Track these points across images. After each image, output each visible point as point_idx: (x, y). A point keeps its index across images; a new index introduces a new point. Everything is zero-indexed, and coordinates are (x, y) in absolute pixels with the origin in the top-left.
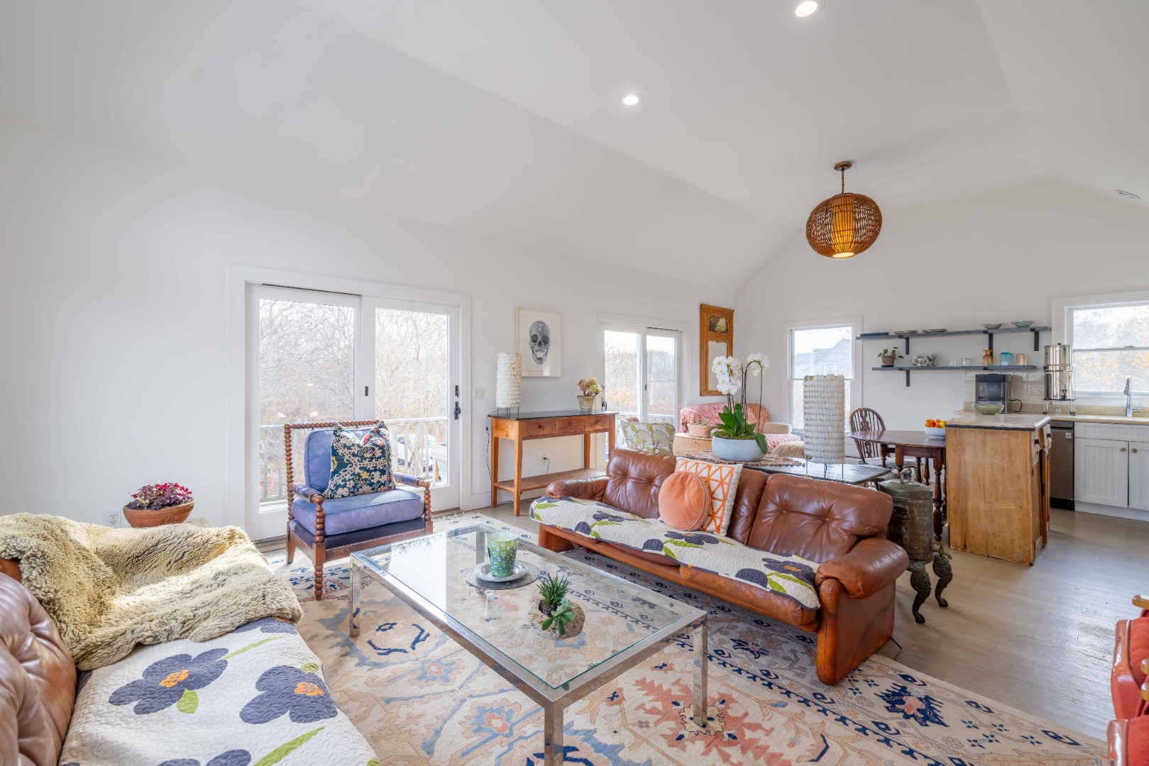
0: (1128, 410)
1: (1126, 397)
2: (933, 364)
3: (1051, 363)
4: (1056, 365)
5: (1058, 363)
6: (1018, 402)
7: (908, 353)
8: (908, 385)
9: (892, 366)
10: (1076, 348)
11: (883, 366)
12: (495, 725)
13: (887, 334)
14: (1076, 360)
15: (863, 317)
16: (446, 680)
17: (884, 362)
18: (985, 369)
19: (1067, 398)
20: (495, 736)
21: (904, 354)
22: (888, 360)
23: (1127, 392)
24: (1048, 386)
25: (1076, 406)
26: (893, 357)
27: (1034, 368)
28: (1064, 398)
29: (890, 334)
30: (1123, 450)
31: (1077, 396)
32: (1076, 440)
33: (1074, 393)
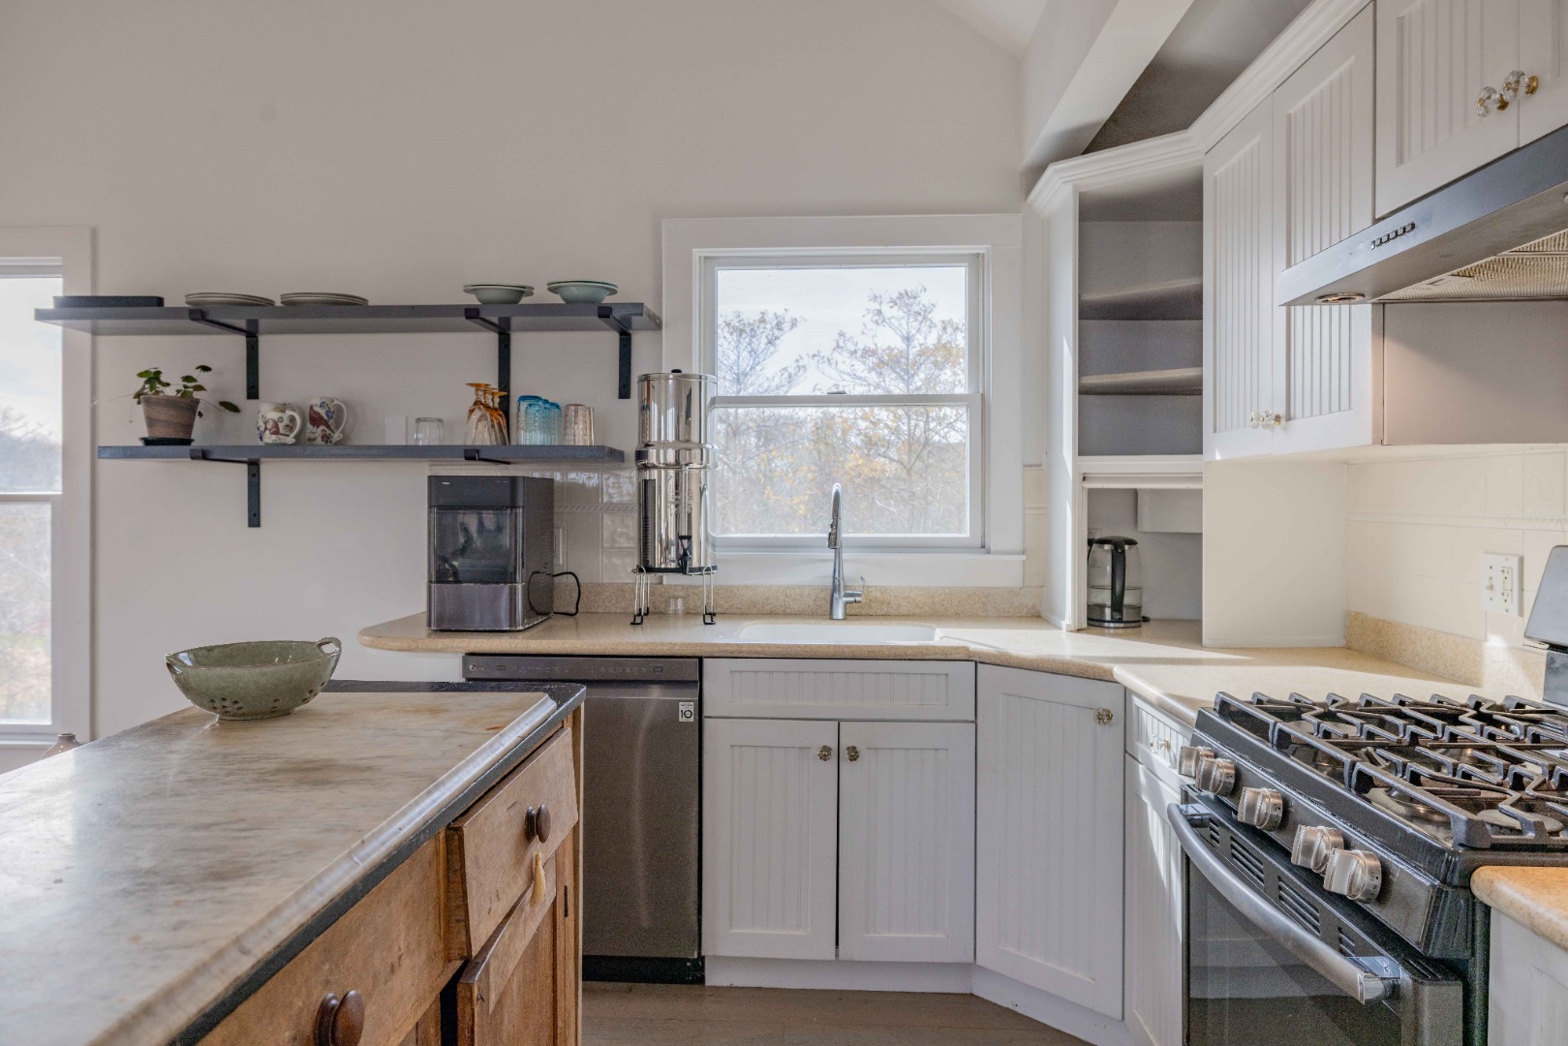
0: (836, 595)
1: (831, 554)
2: (326, 438)
3: (654, 438)
4: (666, 445)
5: (671, 438)
6: (571, 579)
7: (253, 392)
8: (254, 520)
9: (187, 442)
10: (721, 393)
11: (148, 442)
13: (159, 301)
14: (716, 427)
15: (94, 233)
17: (151, 422)
18: (471, 455)
19: (695, 564)
21: (238, 396)
22: (163, 414)
23: (833, 541)
24: (646, 518)
25: (718, 589)
26: (187, 406)
27: (616, 456)
28: (683, 567)
29: (167, 304)
30: (825, 754)
31: (719, 554)
32: (707, 722)
33: (713, 543)
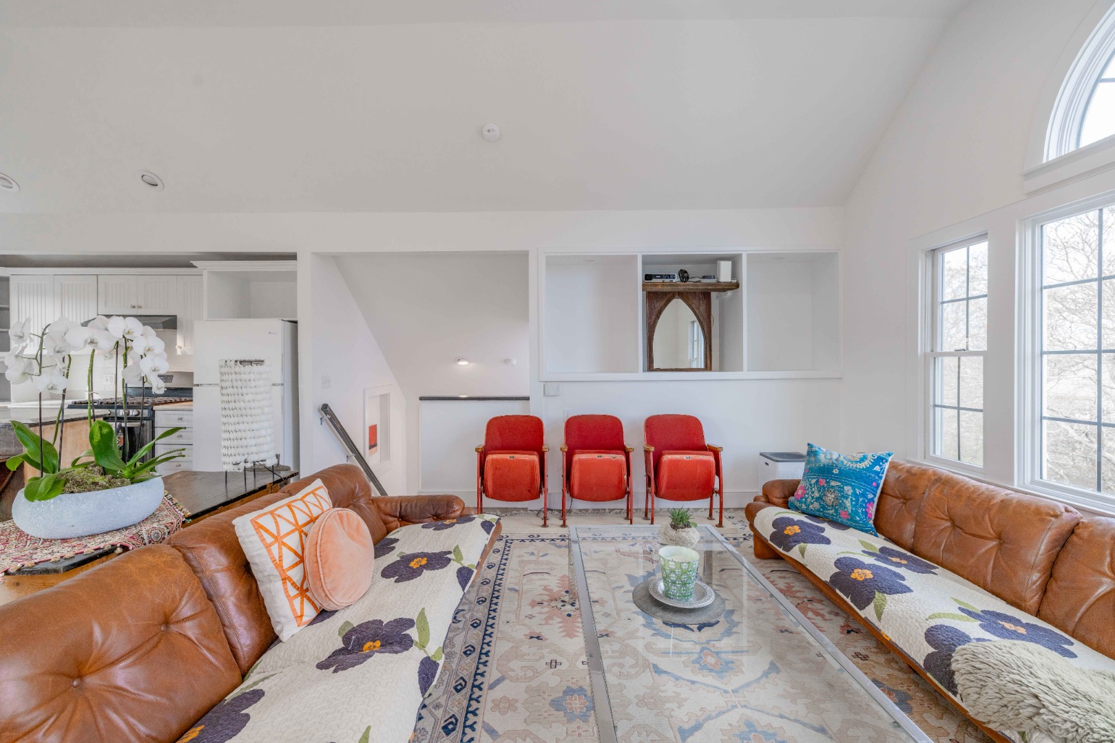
12: (713, 659)
16: (750, 725)
20: (717, 653)
